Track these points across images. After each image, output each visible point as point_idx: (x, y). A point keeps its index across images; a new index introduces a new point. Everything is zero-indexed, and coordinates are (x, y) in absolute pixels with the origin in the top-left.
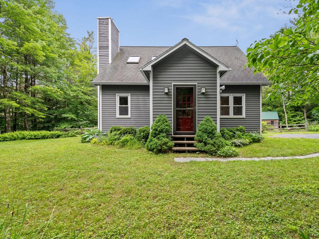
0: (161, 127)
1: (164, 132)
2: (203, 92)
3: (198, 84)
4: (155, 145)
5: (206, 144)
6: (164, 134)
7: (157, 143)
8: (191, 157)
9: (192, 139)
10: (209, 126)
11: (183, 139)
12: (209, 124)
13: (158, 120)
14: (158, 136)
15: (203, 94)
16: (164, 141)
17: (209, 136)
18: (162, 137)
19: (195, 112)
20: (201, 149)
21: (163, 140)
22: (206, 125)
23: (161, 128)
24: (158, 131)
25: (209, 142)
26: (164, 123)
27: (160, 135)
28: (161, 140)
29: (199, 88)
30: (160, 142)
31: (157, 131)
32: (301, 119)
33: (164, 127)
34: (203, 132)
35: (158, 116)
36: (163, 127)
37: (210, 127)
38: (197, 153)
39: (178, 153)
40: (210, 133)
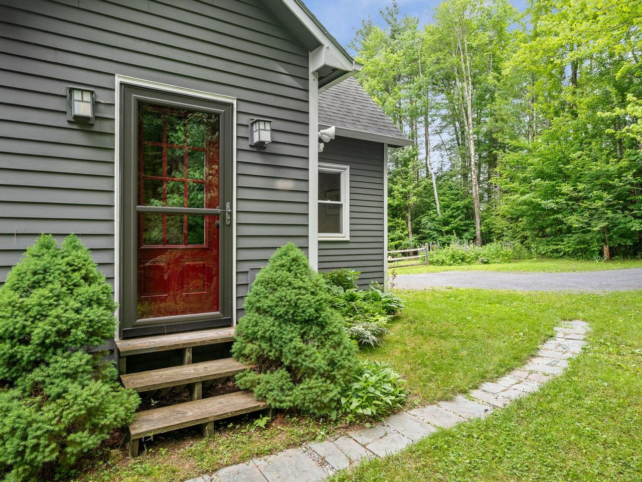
0: (58, 317)
1: (74, 342)
2: (262, 139)
3: (241, 103)
4: (16, 441)
5: (296, 375)
6: (79, 354)
7: (30, 424)
8: (243, 460)
9: (221, 350)
10: (303, 292)
11: (173, 357)
12: (301, 279)
13: (35, 273)
14: (37, 375)
15: (260, 147)
16: (79, 400)
17: (305, 333)
18: (67, 376)
19: (228, 223)
20: (281, 402)
21: (76, 398)
22: (290, 284)
23: (54, 325)
24: (35, 339)
25: (311, 365)
26: (75, 285)
27: (48, 365)
28: (59, 396)
29: (245, 120)
30: (51, 415)
31: (26, 341)
32: (403, 235)
33: (77, 311)
34: (277, 317)
35: (33, 246)
36: (73, 315)
37: (309, 297)
38: (262, 422)
39: (163, 451)
40: (308, 322)
